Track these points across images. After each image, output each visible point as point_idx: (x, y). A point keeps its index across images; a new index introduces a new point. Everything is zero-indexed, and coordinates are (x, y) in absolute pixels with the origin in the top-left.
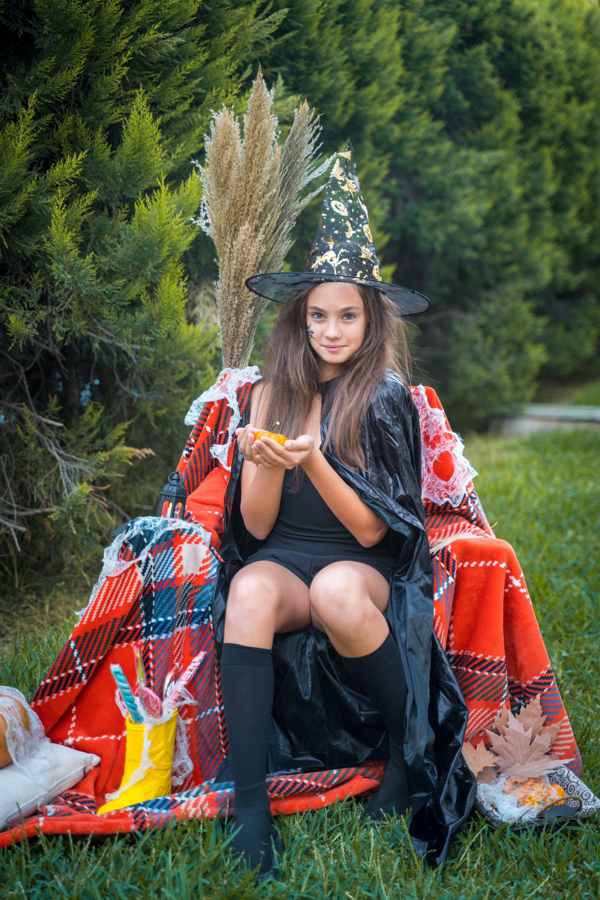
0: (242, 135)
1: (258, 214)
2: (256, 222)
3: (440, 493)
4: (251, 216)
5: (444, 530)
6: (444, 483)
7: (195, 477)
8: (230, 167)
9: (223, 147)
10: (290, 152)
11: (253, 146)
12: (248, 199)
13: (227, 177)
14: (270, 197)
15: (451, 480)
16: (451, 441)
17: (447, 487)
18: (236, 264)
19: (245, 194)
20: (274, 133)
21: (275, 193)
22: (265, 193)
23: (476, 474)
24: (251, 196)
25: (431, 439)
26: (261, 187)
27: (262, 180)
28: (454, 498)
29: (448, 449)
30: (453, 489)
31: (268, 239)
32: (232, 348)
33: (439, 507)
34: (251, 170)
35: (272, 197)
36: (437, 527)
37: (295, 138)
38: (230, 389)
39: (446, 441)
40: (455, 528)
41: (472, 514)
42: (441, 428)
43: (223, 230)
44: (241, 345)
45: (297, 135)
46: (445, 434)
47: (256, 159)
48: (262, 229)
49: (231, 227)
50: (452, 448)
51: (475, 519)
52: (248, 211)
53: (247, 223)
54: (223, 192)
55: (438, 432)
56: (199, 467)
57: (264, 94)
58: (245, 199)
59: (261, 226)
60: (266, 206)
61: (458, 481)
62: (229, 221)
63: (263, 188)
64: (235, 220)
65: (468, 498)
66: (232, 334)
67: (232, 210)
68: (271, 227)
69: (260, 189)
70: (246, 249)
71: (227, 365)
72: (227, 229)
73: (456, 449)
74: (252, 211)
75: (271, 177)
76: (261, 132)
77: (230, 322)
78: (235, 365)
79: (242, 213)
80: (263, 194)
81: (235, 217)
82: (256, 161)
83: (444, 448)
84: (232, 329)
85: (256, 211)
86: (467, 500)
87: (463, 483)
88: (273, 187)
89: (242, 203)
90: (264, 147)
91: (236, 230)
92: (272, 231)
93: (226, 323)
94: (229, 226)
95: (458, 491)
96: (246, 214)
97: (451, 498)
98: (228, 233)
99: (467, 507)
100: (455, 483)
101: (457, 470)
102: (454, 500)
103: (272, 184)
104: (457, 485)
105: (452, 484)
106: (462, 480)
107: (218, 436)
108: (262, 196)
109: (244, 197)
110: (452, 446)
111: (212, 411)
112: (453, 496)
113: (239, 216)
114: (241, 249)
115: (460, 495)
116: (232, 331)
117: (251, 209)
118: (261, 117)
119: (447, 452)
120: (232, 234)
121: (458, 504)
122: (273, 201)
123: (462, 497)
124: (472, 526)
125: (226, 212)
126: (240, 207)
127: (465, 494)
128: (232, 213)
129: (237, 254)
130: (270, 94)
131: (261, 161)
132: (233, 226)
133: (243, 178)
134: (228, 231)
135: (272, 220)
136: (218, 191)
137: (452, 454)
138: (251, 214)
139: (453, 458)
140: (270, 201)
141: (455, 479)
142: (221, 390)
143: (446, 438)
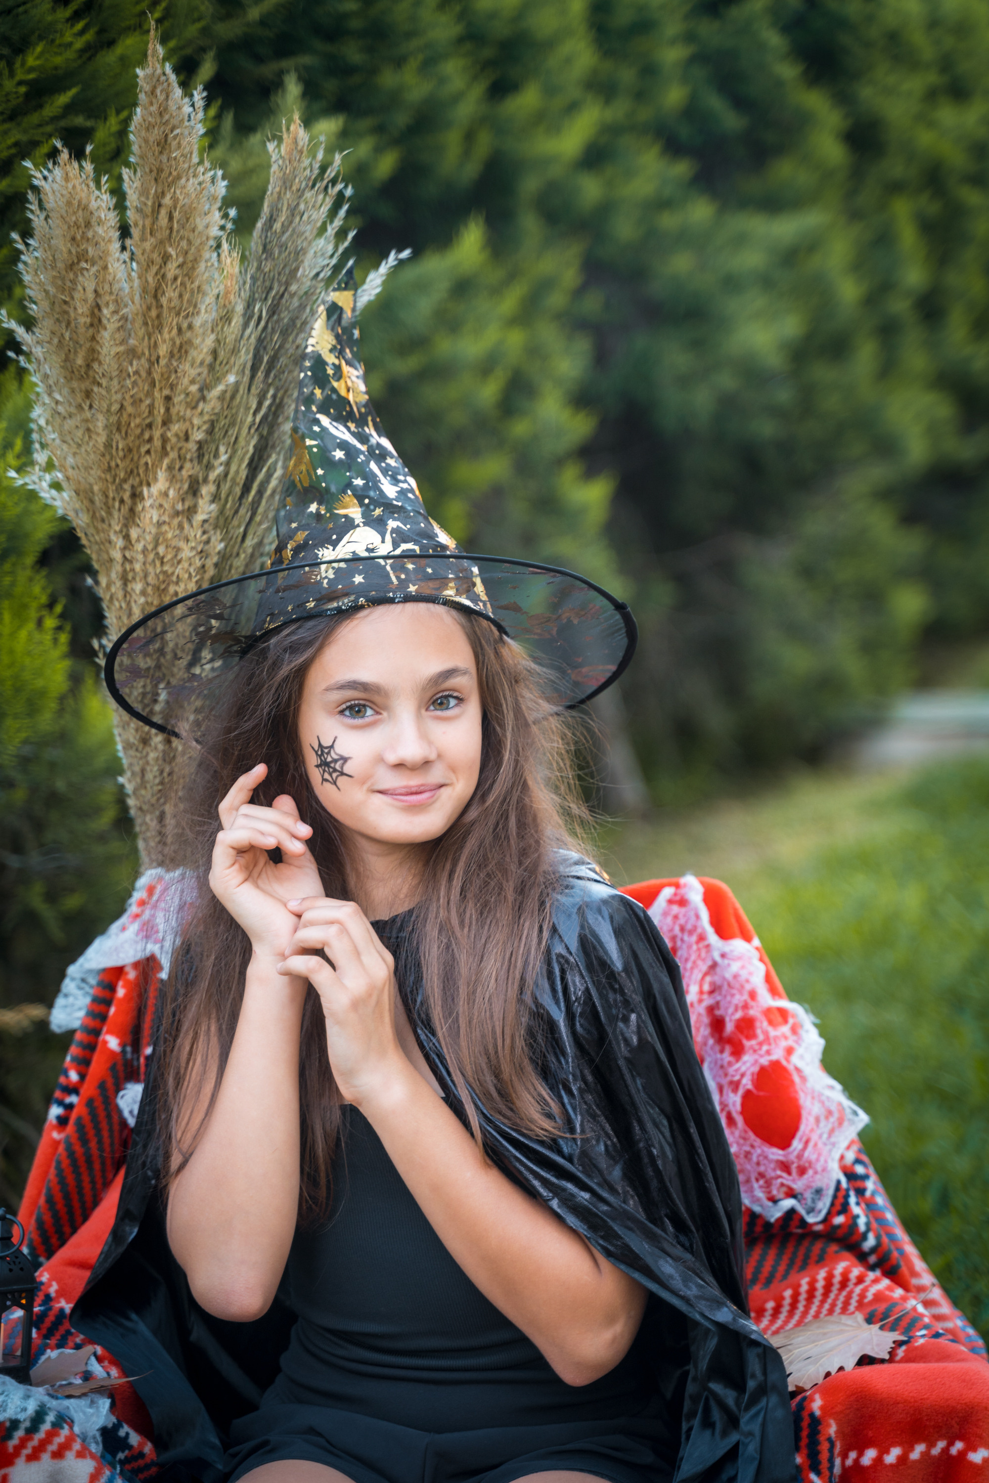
0: (125, 231)
1: (192, 446)
2: (189, 469)
3: (768, 1184)
4: (173, 455)
5: (788, 1293)
6: (776, 1154)
7: (86, 1179)
8: (96, 322)
9: (71, 267)
10: (267, 267)
11: (159, 260)
12: (160, 409)
13: (92, 350)
14: (222, 398)
15: (797, 1144)
16: (785, 1029)
17: (785, 1167)
18: (143, 593)
19: (149, 394)
20: (217, 215)
21: (237, 384)
22: (204, 388)
23: (863, 1118)
24: (168, 399)
25: (729, 1027)
26: (193, 372)
27: (193, 353)
28: (808, 1195)
29: (778, 1054)
30: (802, 1171)
31: (228, 512)
32: (162, 817)
33: (768, 1225)
34: (160, 327)
35: (230, 398)
36: (769, 1281)
37: (277, 226)
38: (161, 929)
39: (772, 1033)
40: (820, 1284)
41: (864, 1237)
42: (753, 995)
43: (98, 499)
45: (282, 218)
46: (768, 1012)
47: (170, 294)
48: (207, 490)
49: (119, 488)
50: (790, 1051)
51: (874, 1250)
52: (165, 440)
53: (162, 475)
54: (88, 394)
55: (746, 1007)
56: (95, 1152)
57: (172, 107)
58: (151, 407)
60: (213, 424)
61: (816, 1145)
62: (113, 473)
63: (199, 374)
64: (129, 470)
65: (847, 1190)
66: (157, 781)
67: (117, 442)
68: (233, 480)
69: (192, 376)
70: (167, 547)
71: (152, 861)
72: (111, 495)
73: (799, 1051)
74: (174, 440)
75: (218, 341)
76: (176, 215)
77: (148, 749)
78: (172, 860)
79: (147, 447)
80: (201, 390)
81: (128, 461)
82: (170, 300)
83: (768, 1053)
84: (156, 768)
85: (187, 438)
86: (847, 1196)
87: (830, 1151)
88: (227, 367)
89: (144, 419)
90: (190, 257)
91: (136, 496)
92: (238, 490)
93: (137, 750)
94: (114, 488)
95: (818, 1177)
96: (159, 448)
97: (799, 1197)
98: (114, 507)
99: (846, 1217)
100: (806, 1154)
101: (809, 1113)
102: (809, 1201)
103: (224, 362)
104: (813, 1157)
105: (800, 1156)
106: (825, 1144)
107: (142, 1060)
108: (198, 395)
109: (148, 402)
110: (790, 1042)
111: (121, 992)
112: (805, 1190)
113: (139, 458)
114: (152, 550)
115: (824, 1186)
116: (157, 774)
117: (169, 434)
118: (170, 173)
119: (776, 1064)
120: (125, 509)
121: (820, 1211)
122: (232, 409)
123: (831, 1192)
124: (866, 1275)
125: (102, 449)
126: (138, 431)
127: (839, 1183)
128: (117, 449)
129: (144, 564)
130: (193, 105)
131: (186, 297)
132: (127, 486)
133: (140, 350)
134: (114, 499)
135: (236, 461)
136: (73, 391)
137: (791, 1068)
138: (172, 448)
139: (796, 1079)
140: (222, 408)
141: (807, 1142)
142: (137, 934)
143: (771, 1023)
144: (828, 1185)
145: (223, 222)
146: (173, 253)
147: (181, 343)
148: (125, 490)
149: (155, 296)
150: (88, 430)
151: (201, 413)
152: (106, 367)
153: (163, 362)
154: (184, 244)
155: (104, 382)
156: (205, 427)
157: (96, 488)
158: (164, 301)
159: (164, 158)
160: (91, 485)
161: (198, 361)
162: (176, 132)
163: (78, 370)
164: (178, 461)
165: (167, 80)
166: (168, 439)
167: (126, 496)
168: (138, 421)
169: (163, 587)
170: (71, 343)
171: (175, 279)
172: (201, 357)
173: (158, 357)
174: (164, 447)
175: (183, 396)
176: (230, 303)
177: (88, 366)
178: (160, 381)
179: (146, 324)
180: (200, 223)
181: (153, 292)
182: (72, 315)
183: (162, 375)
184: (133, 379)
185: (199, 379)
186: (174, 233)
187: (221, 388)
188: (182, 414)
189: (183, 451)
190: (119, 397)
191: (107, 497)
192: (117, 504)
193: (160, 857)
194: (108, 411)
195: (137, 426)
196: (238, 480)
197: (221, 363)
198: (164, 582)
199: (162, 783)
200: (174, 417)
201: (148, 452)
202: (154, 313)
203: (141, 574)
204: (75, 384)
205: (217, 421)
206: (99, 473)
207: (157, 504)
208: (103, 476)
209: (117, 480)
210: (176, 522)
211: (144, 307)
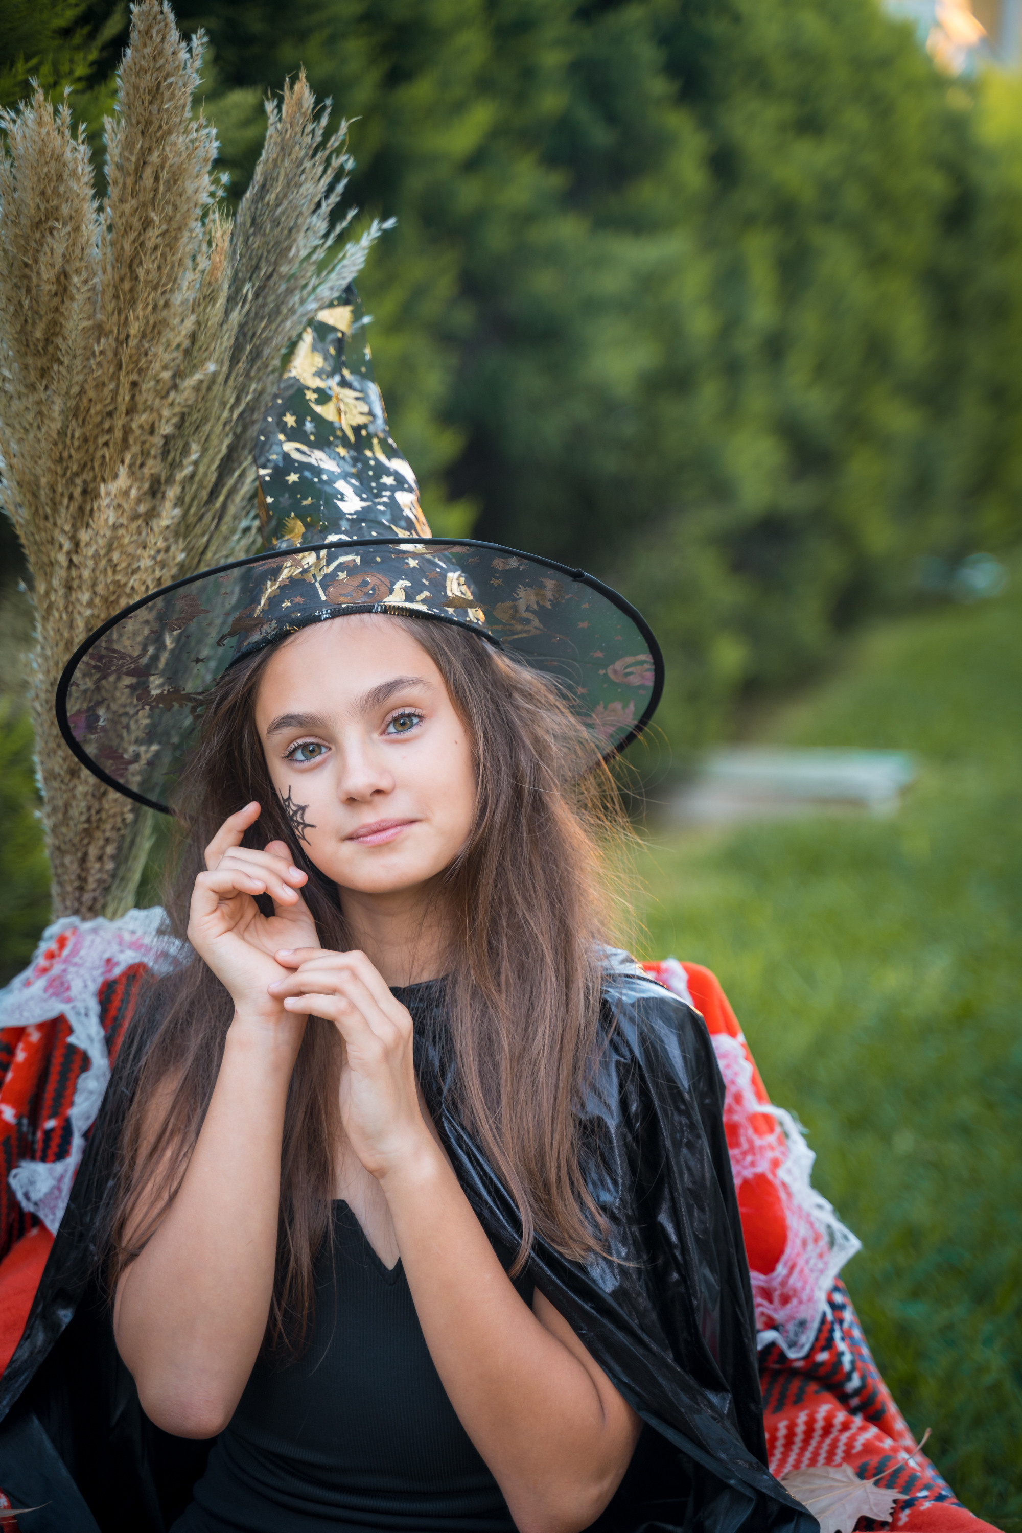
0: (100, 187)
1: (158, 441)
2: (153, 467)
4: (135, 449)
8: (63, 290)
9: (37, 225)
10: (256, 242)
12: (125, 396)
13: (54, 323)
14: (197, 388)
15: (781, 1270)
16: (771, 1139)
17: (767, 1294)
18: (90, 604)
19: (115, 377)
20: (206, 179)
21: (215, 375)
22: (179, 375)
23: (854, 1244)
24: (134, 384)
26: (167, 357)
27: (168, 334)
28: (791, 1327)
29: (763, 1167)
30: (785, 1300)
31: (191, 519)
32: (84, 859)
34: (133, 302)
35: (205, 389)
37: (271, 197)
38: (76, 986)
39: (758, 1142)
40: (800, 1429)
41: (848, 1377)
43: (44, 493)
44: (110, 850)
45: (279, 187)
46: (753, 1119)
47: (147, 267)
48: (172, 493)
49: (71, 482)
50: (776, 1164)
51: (858, 1392)
52: (127, 431)
53: (123, 471)
54: (44, 372)
57: (168, 49)
58: (116, 392)
59: (170, 480)
60: (183, 417)
61: (802, 1271)
62: (65, 464)
63: (174, 360)
64: (82, 463)
65: (832, 1323)
66: (83, 818)
67: (73, 431)
68: (201, 483)
69: (165, 361)
70: (121, 553)
71: (66, 908)
72: (60, 489)
73: (788, 1164)
74: (138, 432)
75: (198, 323)
76: (164, 176)
77: (76, 781)
78: (91, 909)
79: (106, 438)
80: (174, 376)
81: (82, 452)
82: (148, 272)
83: (753, 1164)
84: (83, 804)
85: (152, 431)
86: (832, 1330)
87: (817, 1279)
88: (206, 354)
89: (105, 406)
90: (174, 225)
91: (89, 493)
92: (204, 494)
93: (62, 782)
94: (64, 482)
95: (803, 1307)
96: (119, 441)
97: (781, 1328)
98: (61, 503)
99: (831, 1354)
100: (791, 1281)
101: (796, 1235)
102: (791, 1334)
103: (204, 348)
104: (799, 1285)
105: (784, 1283)
106: (812, 1271)
107: (39, 1135)
108: (170, 383)
109: (112, 386)
110: (777, 1154)
111: (21, 1056)
112: (787, 1321)
113: (95, 449)
114: (105, 556)
115: (809, 1318)
116: (84, 810)
117: (134, 426)
118: (160, 127)
119: (761, 1178)
120: (74, 507)
121: (803, 1346)
122: (206, 402)
123: (816, 1325)
124: (853, 1422)
125: (55, 436)
126: (99, 419)
127: (824, 1315)
128: (73, 436)
129: (94, 570)
130: (190, 51)
131: (166, 271)
132: (78, 481)
133: (107, 327)
134: (62, 495)
135: (206, 461)
136: (26, 367)
137: (777, 1183)
138: (135, 442)
139: (783, 1195)
140: (196, 400)
141: (792, 1268)
142: (46, 990)
143: (757, 1130)
144: (813, 1317)
145: (212, 188)
146: (156, 219)
147: (155, 323)
148: (75, 486)
149: (130, 266)
150: (40, 413)
151: (172, 404)
152: (70, 343)
153: (133, 342)
154: (169, 209)
155: (66, 361)
156: (175, 420)
157: (43, 481)
158: (141, 272)
159: (154, 109)
160: (37, 478)
161: (174, 345)
162: (169, 80)
163: (34, 345)
164: (139, 457)
165: (165, 19)
166: (131, 430)
167: (77, 492)
168: (99, 407)
169: (113, 598)
170: (29, 313)
171: (156, 248)
172: (178, 340)
173: (128, 336)
174: (125, 440)
175: (152, 383)
176: (216, 281)
177: (48, 341)
178: (127, 366)
179: (116, 297)
180: (190, 187)
181: (128, 262)
182: (35, 280)
183: (131, 356)
184: (98, 359)
185: (172, 364)
186: (159, 196)
187: (198, 376)
188: (149, 403)
189: (147, 445)
190: (80, 378)
191: (54, 491)
192: (66, 501)
193: (76, 905)
194: (67, 393)
195: (97, 413)
196: (205, 483)
197: (200, 348)
198: (114, 593)
199: (88, 821)
200: (140, 407)
201: (106, 444)
202: (127, 285)
203: (90, 583)
204: (30, 360)
205: (189, 414)
206: (49, 464)
207: (114, 504)
208: (53, 467)
209: (69, 474)
210: (134, 526)
211: (117, 277)
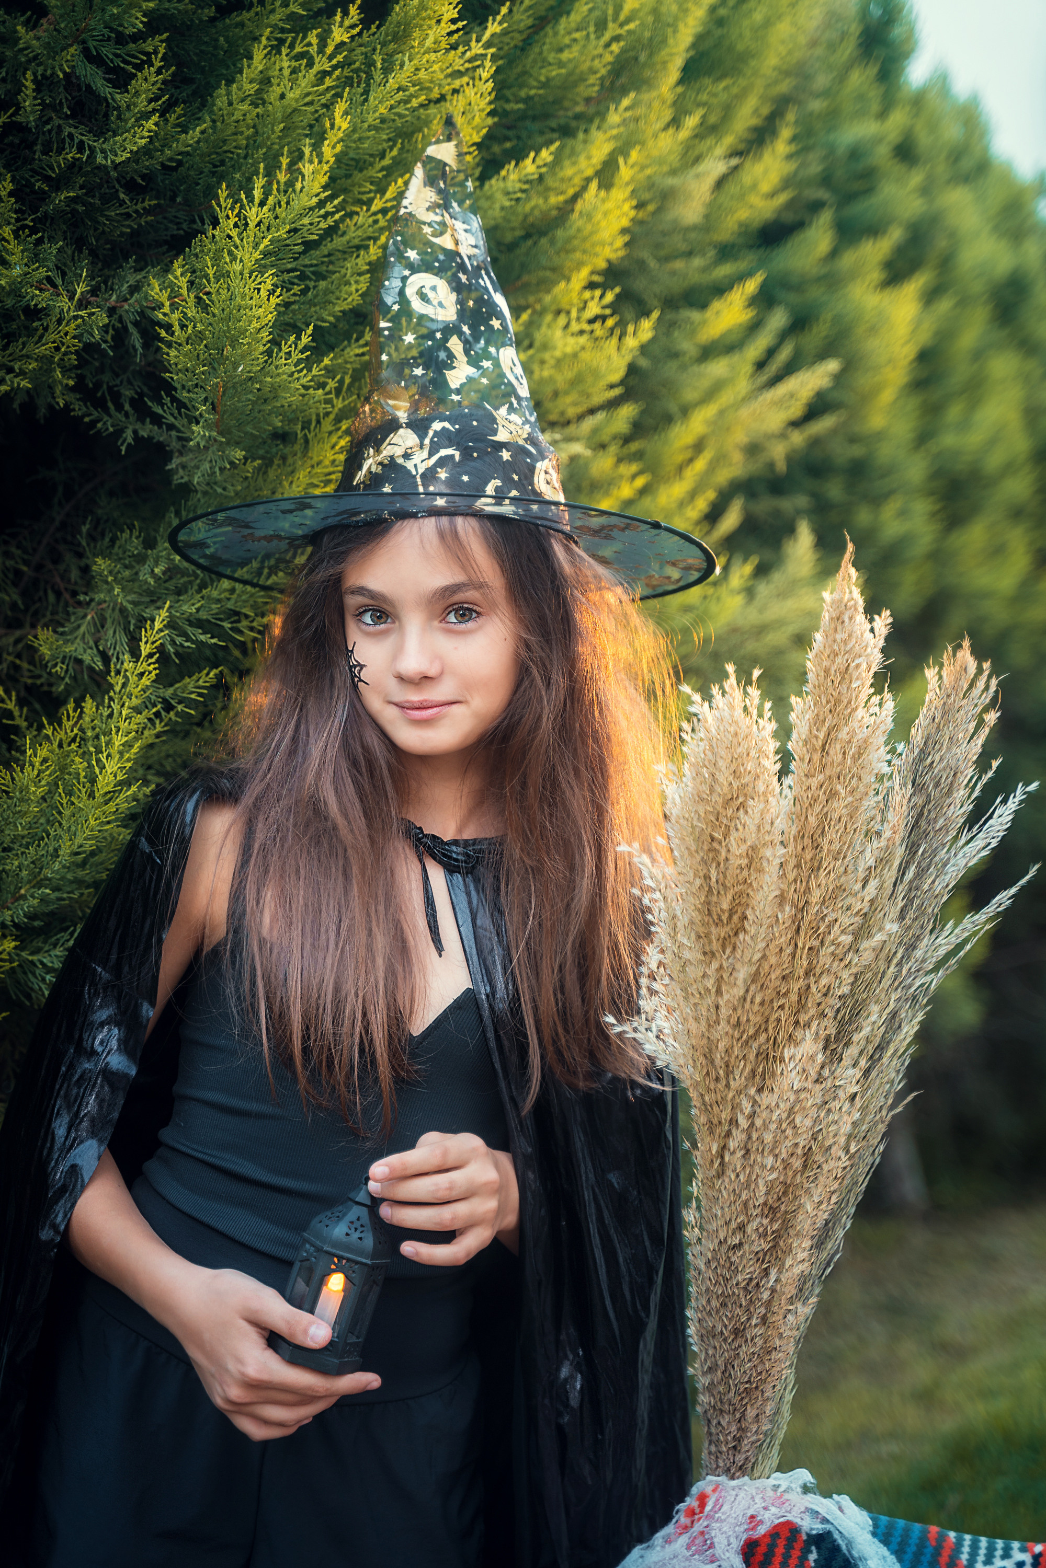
0: (784, 762)
8: (752, 863)
9: (729, 802)
11: (821, 797)
12: (803, 960)
13: (742, 894)
22: (859, 937)
24: (813, 949)
26: (847, 921)
38: (720, 1541)
43: (719, 1058)
53: (809, 1037)
54: (726, 941)
57: (855, 633)
63: (853, 924)
69: (844, 926)
80: (853, 941)
82: (831, 842)
109: (789, 952)
130: (874, 630)
145: (889, 757)
146: (842, 792)
147: (832, 888)
149: (813, 836)
150: (721, 980)
151: (849, 966)
152: (757, 913)
153: (813, 909)
154: (851, 781)
155: (752, 929)
156: (848, 981)
157: (721, 1045)
158: (825, 843)
159: (844, 688)
160: (713, 1043)
161: (855, 910)
162: (857, 662)
163: (719, 915)
164: (815, 1019)
165: (855, 604)
167: (752, 1057)
168: (778, 971)
170: (716, 885)
171: (839, 819)
172: (858, 905)
173: (807, 903)
174: (802, 1002)
175: (831, 947)
176: (894, 844)
177: (734, 911)
178: (805, 930)
179: (798, 866)
180: (872, 759)
181: (813, 832)
182: (724, 854)
183: (808, 922)
184: (780, 927)
185: (852, 929)
186: (847, 771)
187: (877, 937)
188: (827, 966)
189: (822, 1007)
190: (764, 945)
193: (728, 1464)
194: (750, 960)
195: (776, 978)
200: (818, 971)
201: (782, 1007)
202: (808, 855)
204: (712, 930)
206: (728, 1029)
207: (799, 1068)
208: (731, 1031)
209: (745, 1037)
210: (817, 1088)
211: (800, 848)
